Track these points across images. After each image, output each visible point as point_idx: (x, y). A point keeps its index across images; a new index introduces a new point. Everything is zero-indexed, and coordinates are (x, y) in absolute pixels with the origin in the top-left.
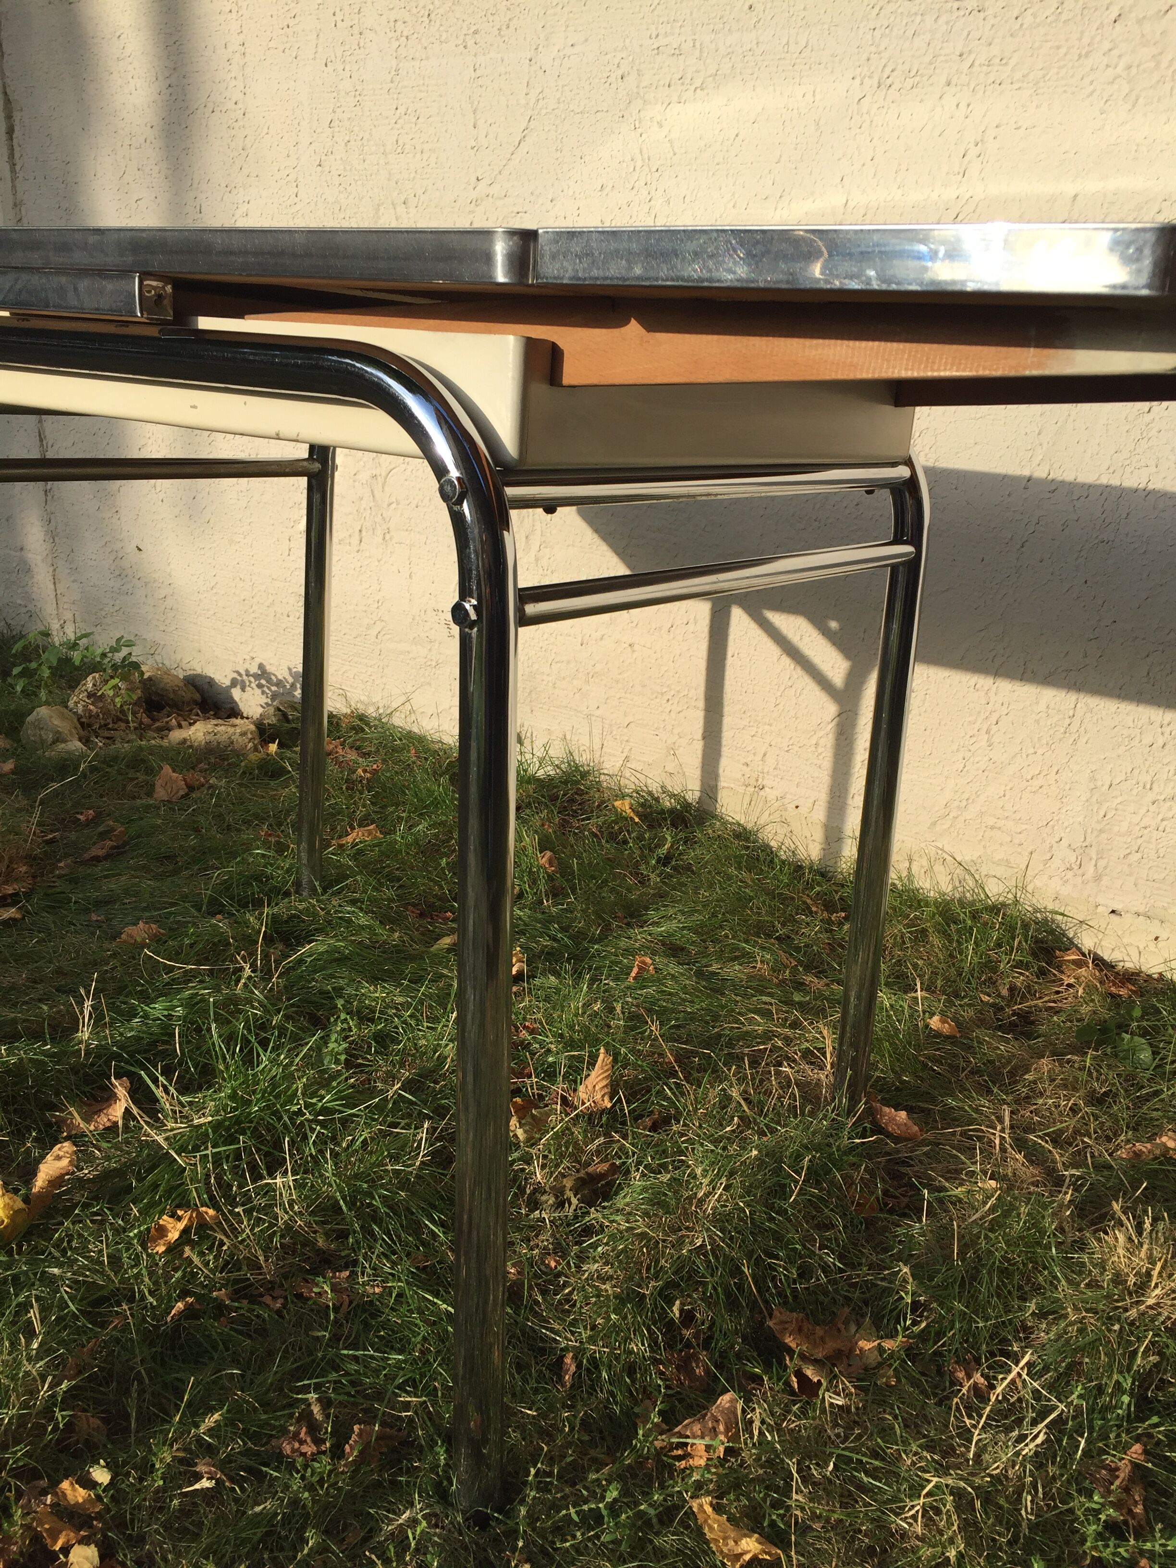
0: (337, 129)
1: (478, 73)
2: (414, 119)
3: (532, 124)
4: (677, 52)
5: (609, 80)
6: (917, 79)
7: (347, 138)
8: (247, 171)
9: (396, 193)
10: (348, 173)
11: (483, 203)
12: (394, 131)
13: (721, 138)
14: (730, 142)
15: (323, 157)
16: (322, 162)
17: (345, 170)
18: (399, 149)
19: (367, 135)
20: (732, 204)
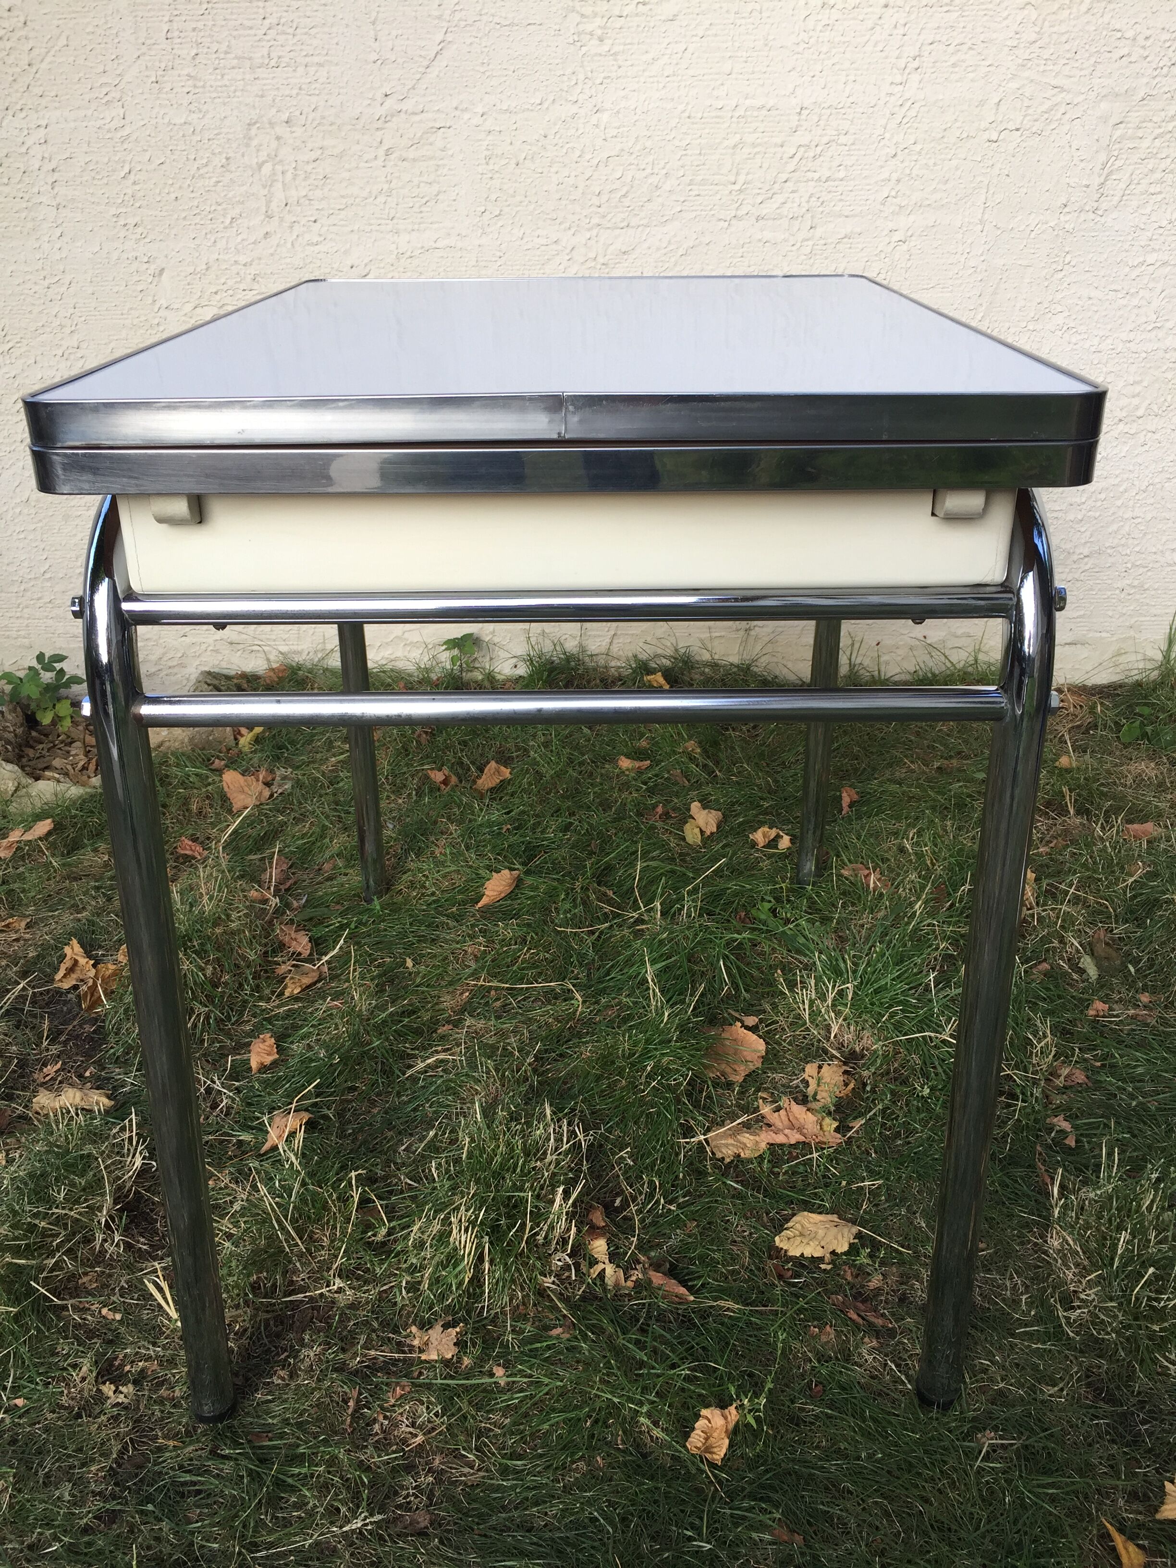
3: (449, 37)
8: (38, 91)
9: (274, 110)
10: (200, 90)
11: (394, 119)
12: (264, 43)
13: (669, 51)
14: (679, 56)
15: (160, 73)
16: (159, 79)
17: (195, 86)
18: (273, 63)
19: (223, 47)
20: (687, 114)
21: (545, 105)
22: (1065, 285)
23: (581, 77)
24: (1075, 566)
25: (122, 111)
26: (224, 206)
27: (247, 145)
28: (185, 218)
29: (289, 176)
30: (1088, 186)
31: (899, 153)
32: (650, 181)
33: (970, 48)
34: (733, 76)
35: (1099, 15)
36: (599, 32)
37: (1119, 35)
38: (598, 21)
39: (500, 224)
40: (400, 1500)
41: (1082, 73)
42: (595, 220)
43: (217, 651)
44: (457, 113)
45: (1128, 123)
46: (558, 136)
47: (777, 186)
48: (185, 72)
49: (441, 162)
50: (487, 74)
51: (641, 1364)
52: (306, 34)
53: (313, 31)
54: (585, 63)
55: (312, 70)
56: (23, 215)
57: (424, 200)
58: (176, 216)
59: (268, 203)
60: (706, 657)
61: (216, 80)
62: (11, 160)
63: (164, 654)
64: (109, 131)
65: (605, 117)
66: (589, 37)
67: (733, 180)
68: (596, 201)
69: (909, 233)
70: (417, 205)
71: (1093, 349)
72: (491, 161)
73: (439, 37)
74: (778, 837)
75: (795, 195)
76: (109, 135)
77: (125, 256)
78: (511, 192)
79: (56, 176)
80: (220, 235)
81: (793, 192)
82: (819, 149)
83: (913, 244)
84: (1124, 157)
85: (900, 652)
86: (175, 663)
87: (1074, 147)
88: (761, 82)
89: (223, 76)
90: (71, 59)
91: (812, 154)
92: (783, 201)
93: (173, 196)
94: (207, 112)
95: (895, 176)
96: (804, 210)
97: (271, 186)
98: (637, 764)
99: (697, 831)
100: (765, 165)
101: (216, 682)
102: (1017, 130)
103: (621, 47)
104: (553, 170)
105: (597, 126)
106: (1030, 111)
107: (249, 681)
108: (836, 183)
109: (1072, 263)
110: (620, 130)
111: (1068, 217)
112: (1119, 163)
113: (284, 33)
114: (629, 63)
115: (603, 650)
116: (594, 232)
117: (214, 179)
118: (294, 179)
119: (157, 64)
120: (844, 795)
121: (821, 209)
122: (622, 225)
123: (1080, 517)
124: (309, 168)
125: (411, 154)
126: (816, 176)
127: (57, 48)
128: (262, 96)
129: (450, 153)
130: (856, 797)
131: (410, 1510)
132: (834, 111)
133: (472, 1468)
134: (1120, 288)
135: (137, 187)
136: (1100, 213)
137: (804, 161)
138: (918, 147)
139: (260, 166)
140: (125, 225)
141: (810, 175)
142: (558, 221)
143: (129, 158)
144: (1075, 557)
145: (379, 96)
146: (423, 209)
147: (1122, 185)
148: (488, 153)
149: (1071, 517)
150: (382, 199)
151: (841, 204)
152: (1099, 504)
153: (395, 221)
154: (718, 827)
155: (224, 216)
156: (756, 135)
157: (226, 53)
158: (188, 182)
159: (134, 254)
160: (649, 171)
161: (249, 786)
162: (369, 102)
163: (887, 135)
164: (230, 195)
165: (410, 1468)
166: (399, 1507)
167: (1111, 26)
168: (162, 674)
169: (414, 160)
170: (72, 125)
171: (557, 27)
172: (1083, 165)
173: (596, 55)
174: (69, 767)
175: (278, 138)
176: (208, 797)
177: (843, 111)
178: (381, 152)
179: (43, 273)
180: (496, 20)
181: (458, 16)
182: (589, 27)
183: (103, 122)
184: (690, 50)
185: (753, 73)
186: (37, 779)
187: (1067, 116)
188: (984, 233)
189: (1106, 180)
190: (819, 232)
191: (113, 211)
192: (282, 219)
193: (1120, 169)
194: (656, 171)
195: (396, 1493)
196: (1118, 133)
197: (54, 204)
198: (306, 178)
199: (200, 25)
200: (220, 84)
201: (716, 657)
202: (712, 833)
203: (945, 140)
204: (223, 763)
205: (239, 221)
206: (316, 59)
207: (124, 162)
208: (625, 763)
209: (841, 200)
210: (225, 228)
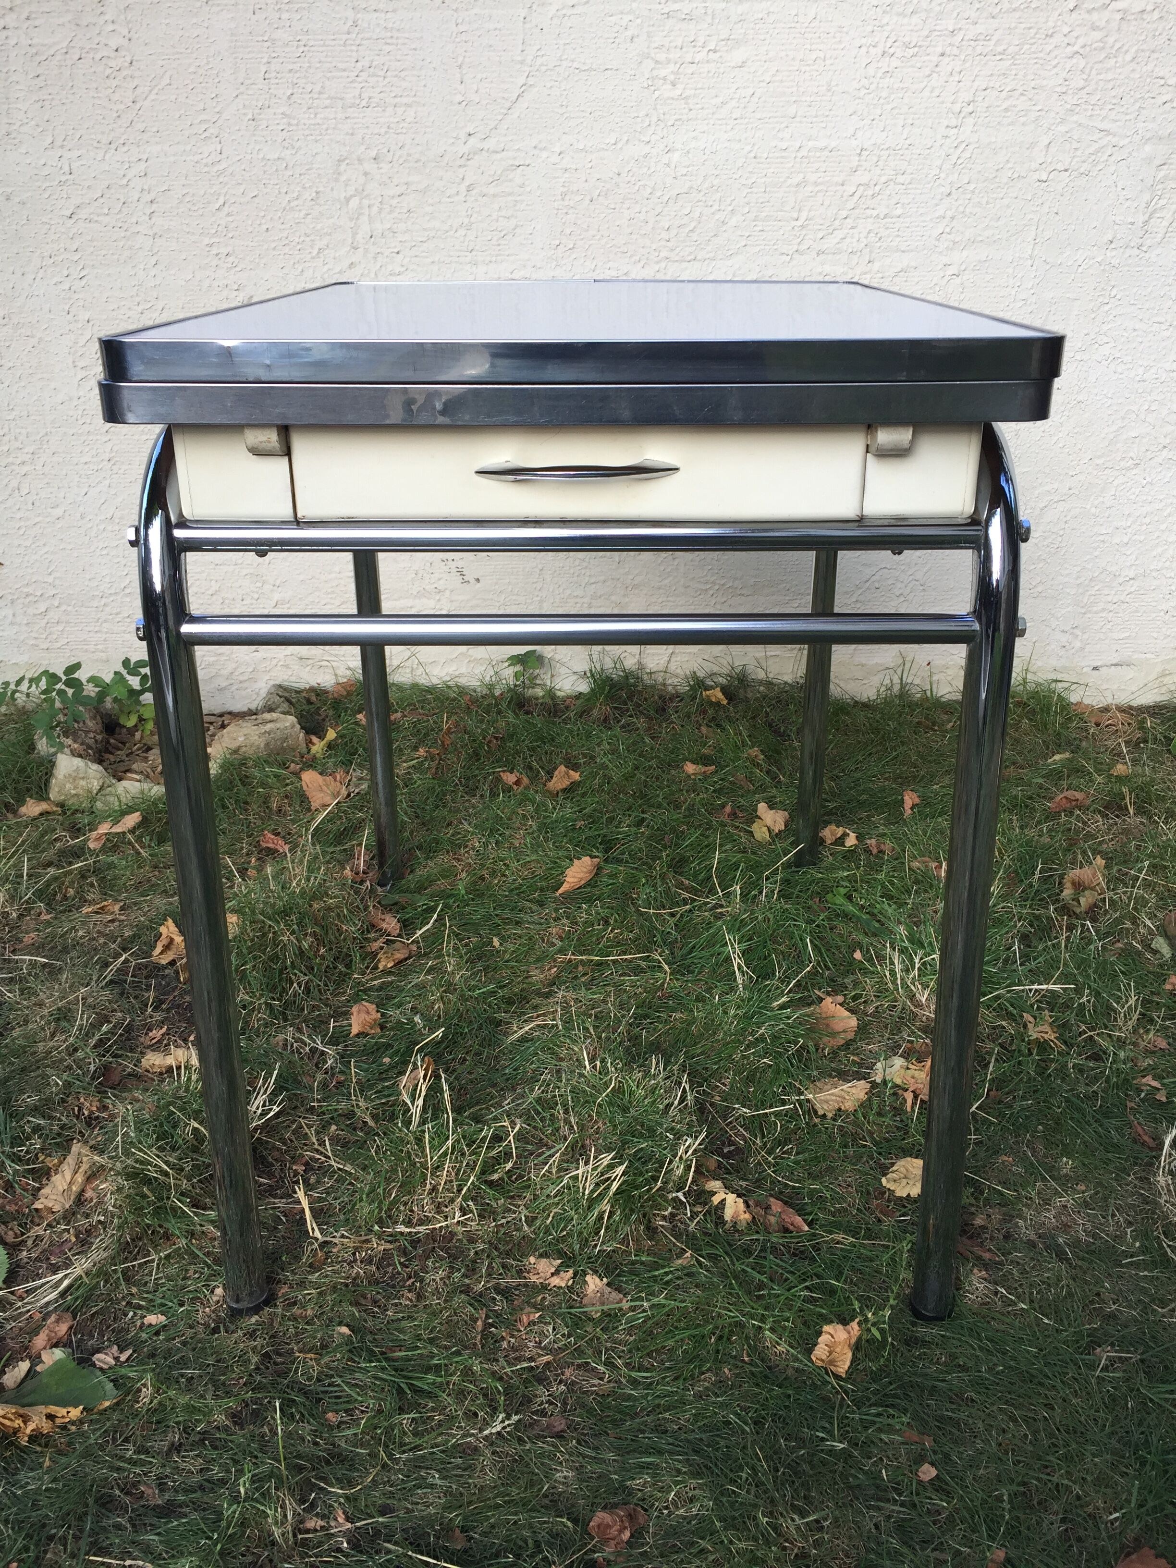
0: (273, 81)
1: (461, 28)
2: (382, 73)
3: (531, 81)
4: (688, 17)
5: (617, 40)
6: (916, 49)
7: (289, 92)
8: (141, 126)
9: (363, 148)
10: (294, 128)
11: (476, 157)
12: (356, 85)
13: (737, 96)
14: (747, 100)
15: (257, 111)
16: (256, 116)
17: (289, 124)
18: (364, 103)
19: (317, 88)
20: (753, 155)
21: (619, 146)
22: (1111, 317)
23: (655, 119)
24: (1121, 588)
25: (219, 148)
26: (312, 237)
27: (337, 180)
28: (274, 249)
29: (375, 209)
30: (1133, 224)
31: (954, 191)
32: (717, 217)
33: (1022, 94)
34: (797, 119)
35: (1143, 63)
36: (672, 77)
37: (1162, 82)
38: (672, 67)
39: (574, 256)
40: (536, 1407)
41: (1128, 117)
42: (663, 254)
43: (287, 666)
44: (536, 152)
45: (1171, 164)
46: (631, 174)
47: (837, 222)
48: (281, 111)
49: (518, 198)
50: (566, 115)
51: (761, 1286)
52: (396, 76)
53: (403, 74)
54: (658, 107)
55: (400, 110)
56: (121, 244)
57: (502, 234)
58: (266, 247)
59: (355, 234)
60: (761, 675)
61: (309, 118)
62: (113, 191)
63: (235, 669)
64: (206, 165)
65: (676, 157)
66: (662, 82)
67: (795, 215)
68: (664, 235)
69: (963, 268)
70: (495, 238)
71: (1138, 378)
72: (567, 198)
73: (522, 80)
74: (845, 835)
75: (855, 231)
76: (206, 169)
77: (216, 284)
78: (585, 226)
79: (154, 206)
80: (307, 264)
81: (852, 228)
82: (878, 188)
83: (966, 277)
84: (1167, 196)
85: (949, 672)
86: (246, 678)
87: (1120, 185)
88: (824, 125)
89: (316, 114)
90: (173, 97)
91: (870, 193)
92: (841, 236)
93: (265, 227)
94: (300, 148)
95: (949, 214)
96: (863, 245)
97: (357, 219)
98: (704, 769)
99: (765, 829)
100: (827, 203)
101: (287, 695)
102: (1066, 170)
103: (693, 92)
104: (626, 206)
105: (668, 165)
106: (1079, 153)
107: (317, 695)
108: (894, 220)
109: (1118, 297)
110: (690, 169)
111: (1114, 253)
112: (1162, 202)
113: (374, 75)
114: (699, 106)
115: (661, 667)
116: (663, 265)
117: (304, 212)
118: (380, 212)
119: (254, 103)
120: (906, 798)
121: (878, 244)
122: (689, 258)
123: (1126, 541)
124: (394, 202)
125: (492, 190)
126: (875, 213)
127: (160, 87)
128: (352, 134)
129: (528, 189)
130: (917, 801)
131: (545, 1416)
132: (892, 152)
133: (601, 1379)
134: (1163, 320)
135: (230, 219)
136: (1144, 249)
137: (863, 199)
138: (972, 187)
139: (348, 200)
140: (217, 255)
141: (869, 212)
142: (628, 254)
143: (224, 191)
144: (1121, 580)
145: (463, 136)
146: (502, 242)
147: (1165, 223)
148: (565, 189)
149: (1117, 540)
150: (462, 232)
151: (898, 239)
152: (1144, 527)
153: (474, 253)
154: (786, 826)
155: (312, 247)
156: (819, 175)
157: (320, 93)
158: (279, 214)
159: (225, 282)
160: (716, 207)
161: (327, 786)
162: (453, 140)
163: (942, 175)
164: (319, 227)
165: (541, 1380)
166: (535, 1413)
167: (1155, 75)
168: (234, 688)
169: (494, 196)
170: (172, 159)
171: (633, 72)
172: (1128, 203)
173: (669, 98)
174: (149, 770)
175: (366, 174)
176: (286, 797)
177: (901, 152)
178: (463, 188)
179: (138, 299)
180: (575, 65)
181: (539, 61)
182: (663, 73)
183: (201, 156)
184: (757, 95)
185: (816, 117)
186: (120, 780)
187: (1113, 158)
188: (1034, 268)
189: (1150, 218)
190: (876, 266)
191: (207, 241)
192: (366, 250)
193: (1163, 207)
194: (722, 208)
195: (530, 1401)
196: (1162, 174)
197: (151, 233)
198: (391, 212)
199: (296, 67)
200: (313, 122)
201: (771, 676)
202: (780, 831)
203: (997, 180)
204: (298, 767)
205: (326, 252)
206: (405, 100)
207: (219, 194)
208: (690, 768)
209: (898, 236)
210: (313, 258)
